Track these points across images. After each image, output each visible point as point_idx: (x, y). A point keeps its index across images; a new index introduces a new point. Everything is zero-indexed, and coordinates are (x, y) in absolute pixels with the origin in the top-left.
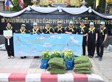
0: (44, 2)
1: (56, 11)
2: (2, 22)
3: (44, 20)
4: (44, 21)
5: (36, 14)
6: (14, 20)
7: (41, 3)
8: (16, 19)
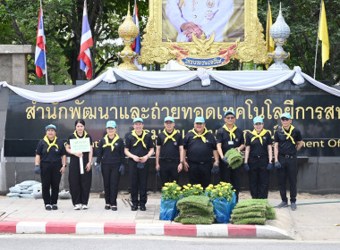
0: (155, 52)
1: (194, 80)
2: (28, 117)
3: (156, 110)
4: (156, 112)
5: (130, 91)
6: (64, 111)
7: (144, 58)
8: (71, 109)
